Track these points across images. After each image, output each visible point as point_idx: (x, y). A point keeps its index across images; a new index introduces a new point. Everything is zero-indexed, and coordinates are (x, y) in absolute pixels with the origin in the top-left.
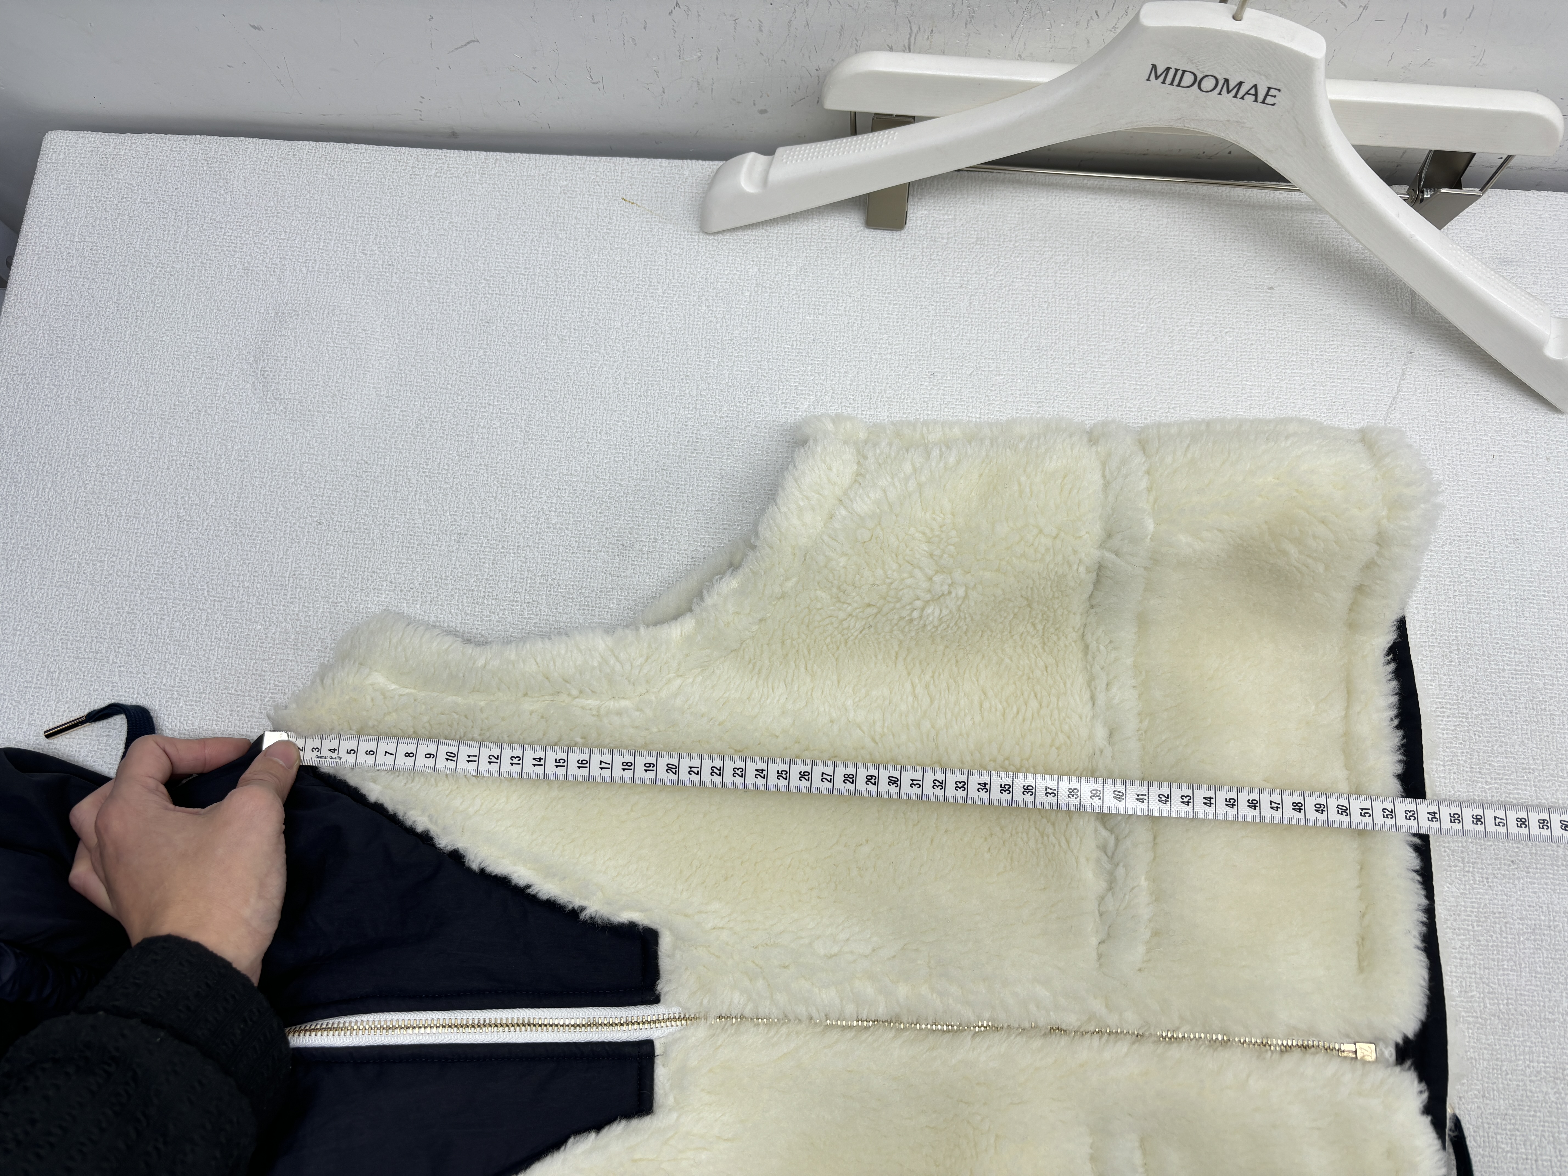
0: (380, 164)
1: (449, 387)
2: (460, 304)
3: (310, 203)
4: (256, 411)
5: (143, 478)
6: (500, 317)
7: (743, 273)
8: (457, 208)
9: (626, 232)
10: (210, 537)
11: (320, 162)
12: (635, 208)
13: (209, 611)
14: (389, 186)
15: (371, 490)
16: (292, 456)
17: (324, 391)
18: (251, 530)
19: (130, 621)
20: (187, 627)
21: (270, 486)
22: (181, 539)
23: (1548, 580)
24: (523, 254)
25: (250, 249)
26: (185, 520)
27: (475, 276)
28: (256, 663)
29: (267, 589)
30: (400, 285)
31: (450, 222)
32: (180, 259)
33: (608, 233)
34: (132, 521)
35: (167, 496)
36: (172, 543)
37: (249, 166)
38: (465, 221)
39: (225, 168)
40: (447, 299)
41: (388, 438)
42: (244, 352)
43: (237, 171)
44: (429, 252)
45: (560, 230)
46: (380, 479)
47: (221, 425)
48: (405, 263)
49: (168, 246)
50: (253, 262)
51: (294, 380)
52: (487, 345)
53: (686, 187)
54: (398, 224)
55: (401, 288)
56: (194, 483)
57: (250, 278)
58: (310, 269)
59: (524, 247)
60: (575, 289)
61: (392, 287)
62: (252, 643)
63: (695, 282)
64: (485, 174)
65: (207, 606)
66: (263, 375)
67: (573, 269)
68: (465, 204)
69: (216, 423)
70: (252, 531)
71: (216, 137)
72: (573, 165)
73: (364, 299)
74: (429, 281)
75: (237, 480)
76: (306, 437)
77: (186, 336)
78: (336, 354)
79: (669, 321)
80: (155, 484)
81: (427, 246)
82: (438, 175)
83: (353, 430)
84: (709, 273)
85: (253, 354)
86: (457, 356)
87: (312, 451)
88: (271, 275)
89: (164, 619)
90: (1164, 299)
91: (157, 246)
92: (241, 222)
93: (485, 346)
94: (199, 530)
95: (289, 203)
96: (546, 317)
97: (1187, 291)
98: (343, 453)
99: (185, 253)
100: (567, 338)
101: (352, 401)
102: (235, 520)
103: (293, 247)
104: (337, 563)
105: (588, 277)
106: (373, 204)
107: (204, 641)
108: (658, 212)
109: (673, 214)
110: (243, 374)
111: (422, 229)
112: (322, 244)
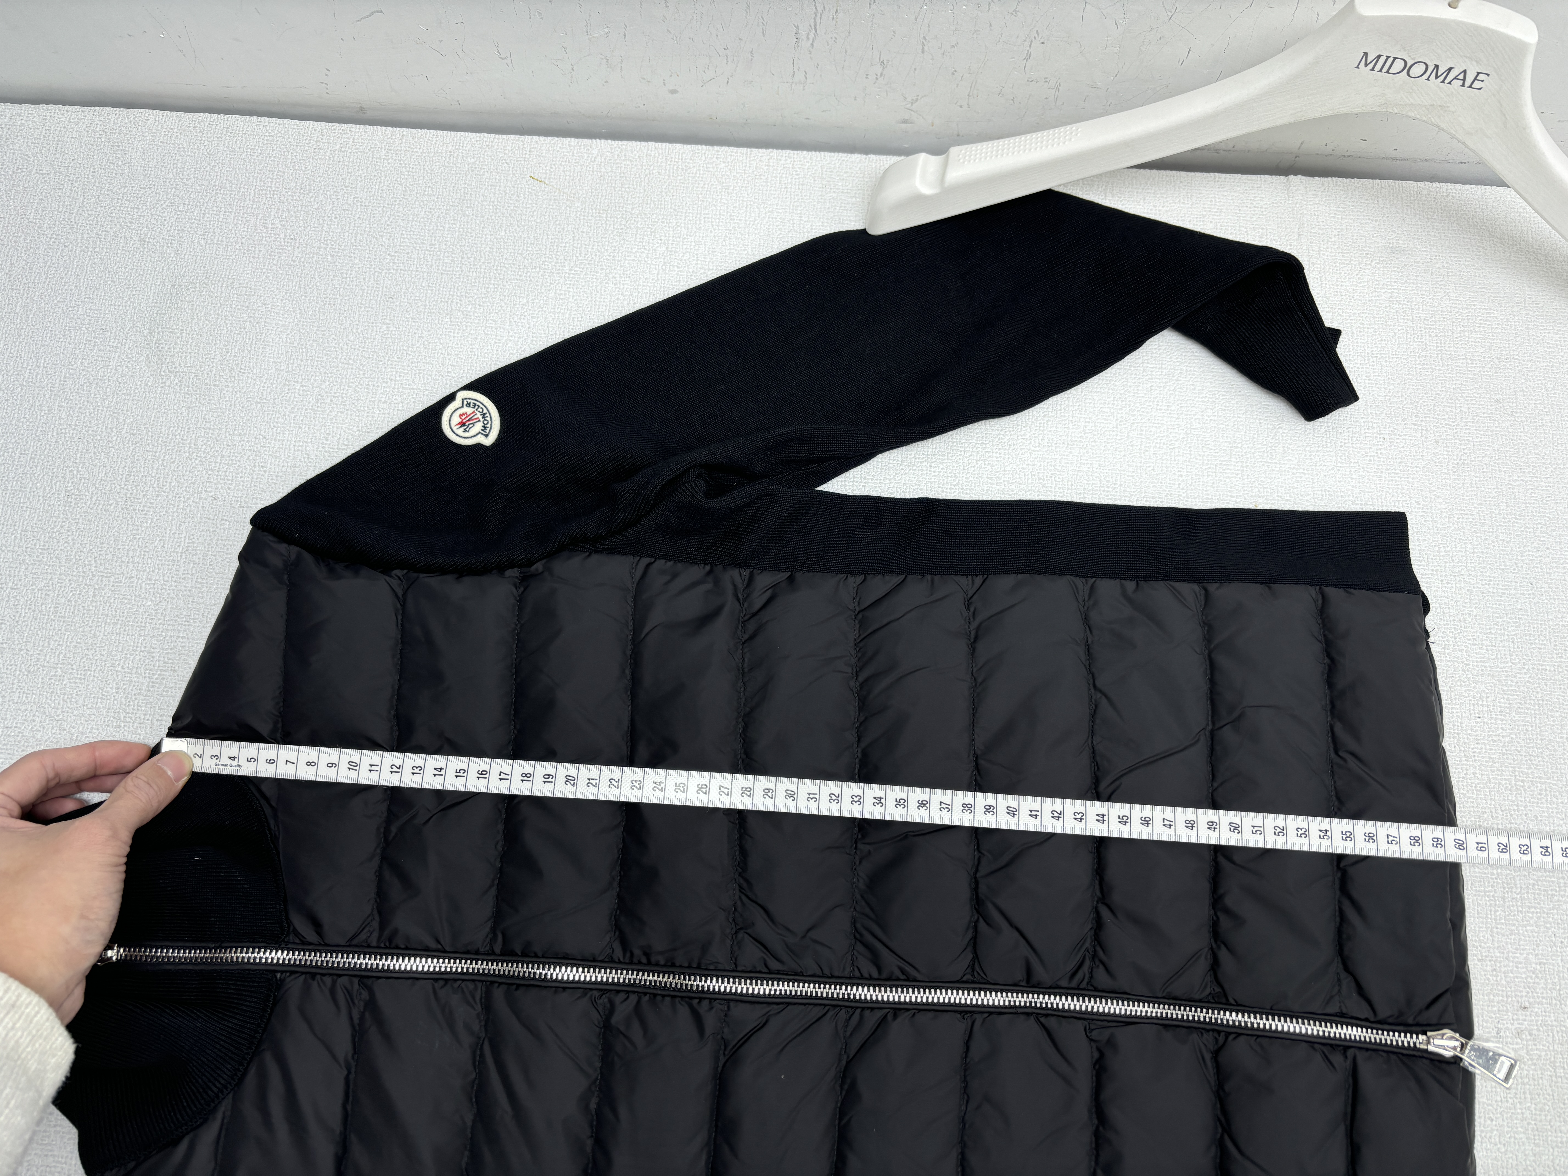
0: (284, 138)
1: (351, 362)
2: (364, 279)
3: (210, 176)
4: (150, 384)
5: (30, 451)
6: (404, 293)
7: (651, 252)
8: (363, 183)
9: (533, 210)
10: (99, 511)
11: (221, 134)
12: (543, 186)
13: (96, 586)
14: (292, 159)
15: (269, 466)
16: (186, 430)
17: (221, 364)
18: (142, 505)
19: (13, 597)
20: (73, 603)
22: (69, 514)
23: (1435, 559)
24: (429, 230)
25: (147, 221)
26: (73, 494)
27: (380, 251)
28: (144, 640)
29: (158, 565)
31: (355, 197)
32: (75, 230)
33: (516, 211)
34: (18, 495)
35: (55, 470)
36: (59, 517)
37: (148, 138)
38: (370, 197)
39: (124, 140)
40: (351, 274)
41: (287, 413)
42: (139, 324)
43: (136, 143)
44: (332, 226)
45: (467, 207)
47: (113, 398)
49: (62, 217)
50: (149, 234)
51: (190, 353)
52: (391, 320)
53: (595, 166)
54: (301, 198)
55: (303, 262)
56: (83, 456)
57: (146, 250)
58: (209, 241)
59: (430, 224)
60: (481, 266)
61: (294, 261)
62: (141, 620)
63: (602, 260)
64: (391, 150)
65: (95, 581)
66: (158, 347)
67: (479, 245)
68: (370, 179)
69: (108, 396)
70: (144, 506)
71: (115, 109)
72: (481, 142)
73: (264, 273)
74: (332, 256)
75: (129, 453)
76: (202, 411)
77: (78, 308)
78: (235, 327)
79: (575, 298)
80: (43, 457)
81: (331, 220)
82: (343, 149)
83: (251, 404)
84: (617, 251)
85: (147, 326)
86: (359, 331)
87: (208, 425)
88: (168, 247)
89: (48, 595)
91: (51, 217)
92: (138, 194)
93: (388, 322)
94: (88, 504)
95: (188, 175)
96: (451, 293)
98: (240, 428)
99: (80, 224)
100: (472, 314)
101: (250, 376)
102: (126, 494)
103: (192, 219)
104: (232, 538)
105: (494, 253)
106: (275, 177)
107: (90, 617)
108: (567, 190)
109: (581, 192)
110: (136, 347)
111: (326, 203)
112: (222, 217)
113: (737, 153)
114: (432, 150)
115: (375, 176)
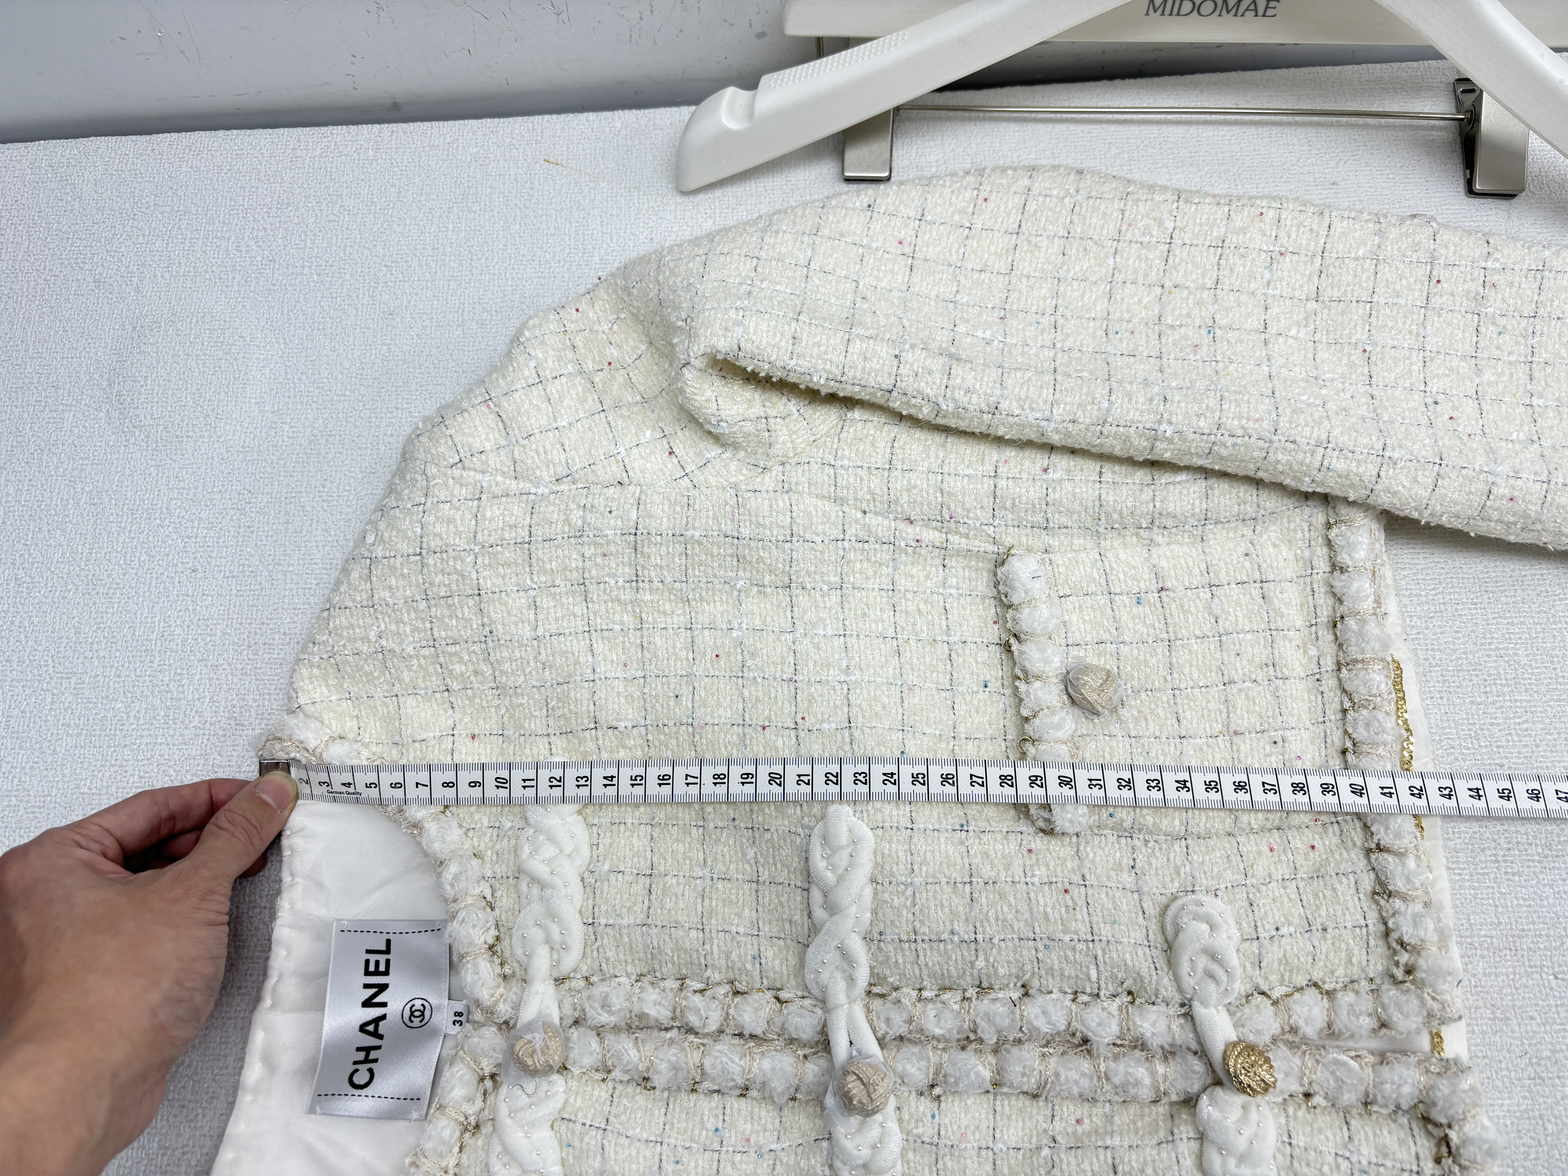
0: (255, 149)
1: (348, 393)
2: (358, 296)
3: (172, 201)
4: (111, 443)
6: (406, 307)
8: (349, 189)
9: (551, 196)
10: (56, 600)
11: (184, 154)
12: (560, 169)
13: (55, 691)
14: (266, 172)
15: (256, 524)
16: (156, 493)
17: (194, 412)
18: (106, 587)
20: (28, 714)
21: (130, 531)
24: (430, 233)
25: (102, 259)
26: (24, 582)
27: (374, 263)
29: (128, 657)
30: (284, 282)
31: (341, 206)
33: (531, 200)
38: (359, 204)
40: (341, 293)
41: (275, 461)
42: (96, 376)
43: (87, 174)
44: (317, 241)
45: (473, 202)
46: (266, 510)
47: (68, 464)
48: (288, 257)
49: (5, 265)
50: (105, 273)
51: (157, 402)
52: (392, 340)
53: (620, 140)
54: (279, 213)
55: (285, 285)
56: (35, 536)
57: (103, 291)
58: (174, 274)
59: (431, 226)
60: (494, 266)
61: (274, 285)
62: (109, 727)
64: (379, 149)
65: (53, 685)
66: (119, 400)
67: (491, 243)
68: (358, 184)
69: (62, 463)
70: (109, 588)
72: (484, 129)
73: (240, 302)
74: (319, 275)
75: (89, 527)
76: (174, 469)
77: (26, 365)
78: (208, 367)
81: (315, 235)
83: (232, 454)
85: (106, 377)
86: (355, 356)
87: (182, 485)
88: (127, 285)
92: (90, 230)
93: (389, 342)
94: (42, 592)
95: (147, 203)
96: (462, 301)
98: (220, 483)
99: (25, 271)
101: (229, 421)
102: (87, 576)
103: (153, 251)
104: (216, 616)
105: (509, 251)
106: (248, 194)
107: (48, 730)
108: (589, 170)
109: (606, 171)
110: (94, 402)
111: (308, 216)
112: (188, 244)
114: (428, 144)
115: (363, 180)
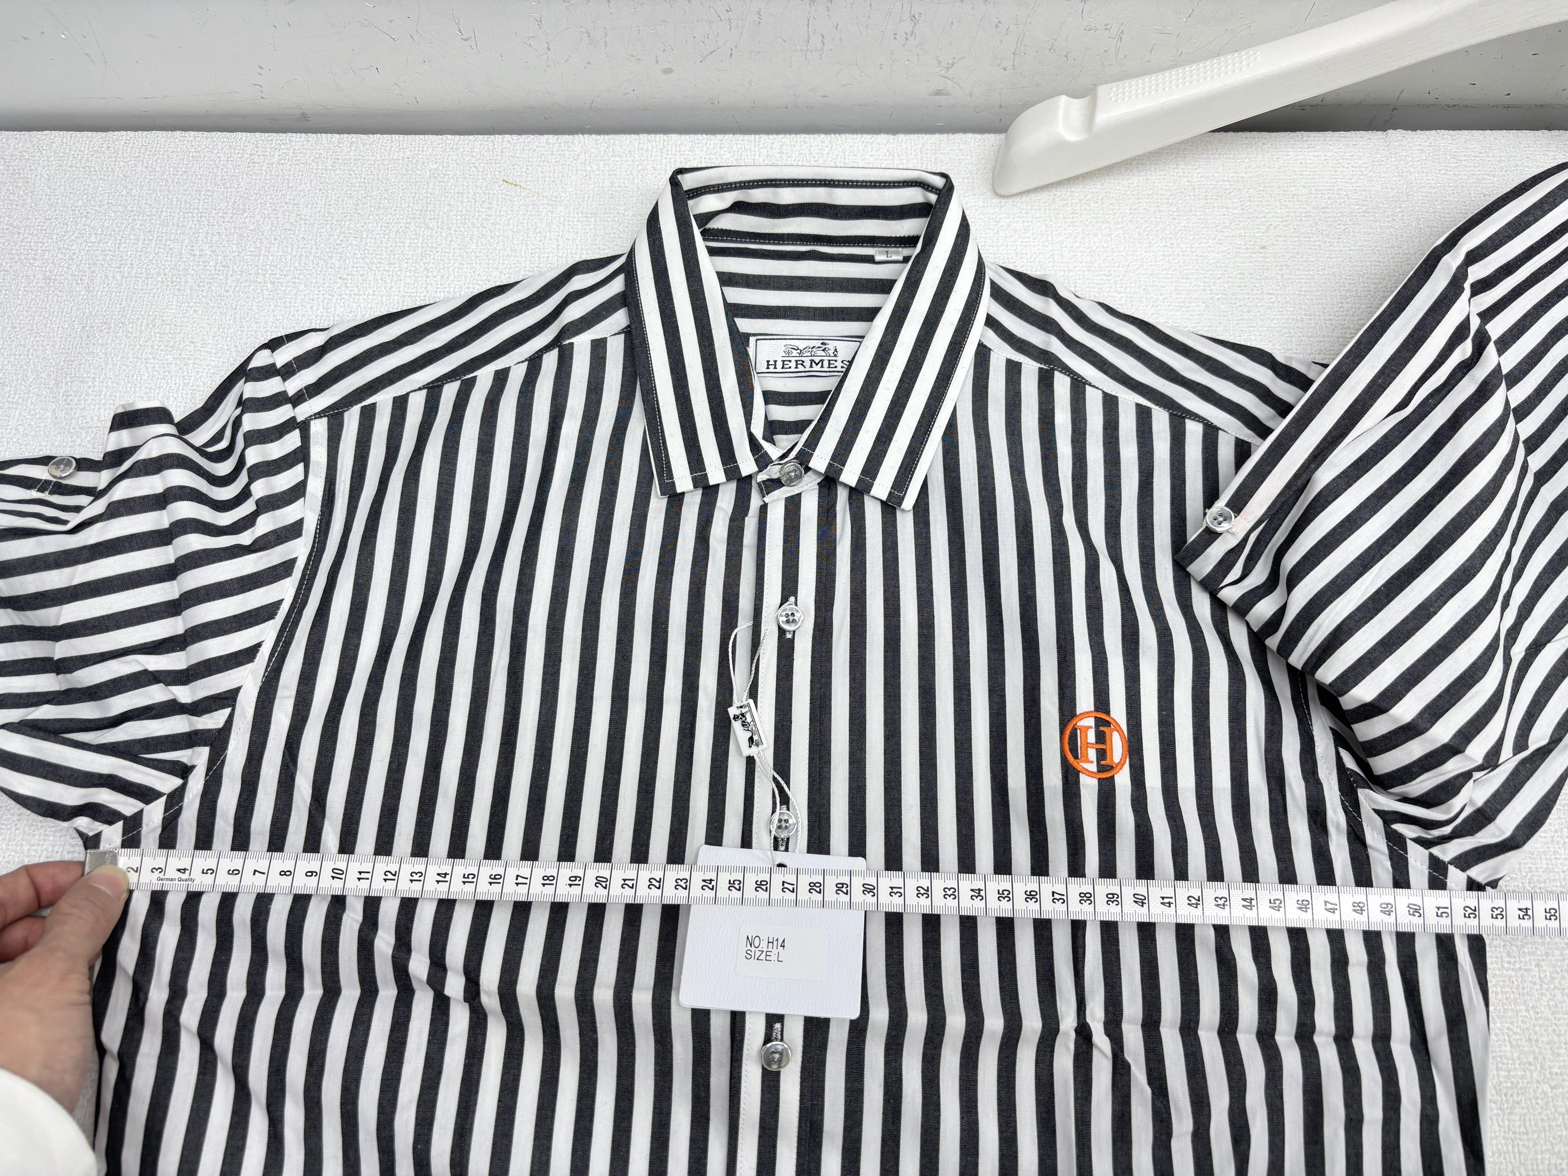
0: (212, 152)
8: (306, 198)
9: (509, 217)
11: (139, 153)
12: (519, 191)
24: (386, 248)
30: (237, 289)
31: (298, 215)
37: (53, 163)
39: (26, 166)
42: (43, 375)
43: (40, 169)
48: (242, 263)
50: (55, 270)
53: (579, 165)
55: (238, 292)
58: (126, 275)
59: (388, 240)
61: (227, 291)
66: (66, 401)
67: (447, 261)
68: (315, 193)
72: (444, 145)
73: (192, 307)
74: (273, 283)
85: (53, 376)
90: (1142, 266)
95: (100, 201)
97: (1169, 255)
106: (203, 197)
109: (564, 195)
110: (41, 401)
112: (140, 246)
113: (743, 140)
114: (387, 157)
115: (320, 190)
